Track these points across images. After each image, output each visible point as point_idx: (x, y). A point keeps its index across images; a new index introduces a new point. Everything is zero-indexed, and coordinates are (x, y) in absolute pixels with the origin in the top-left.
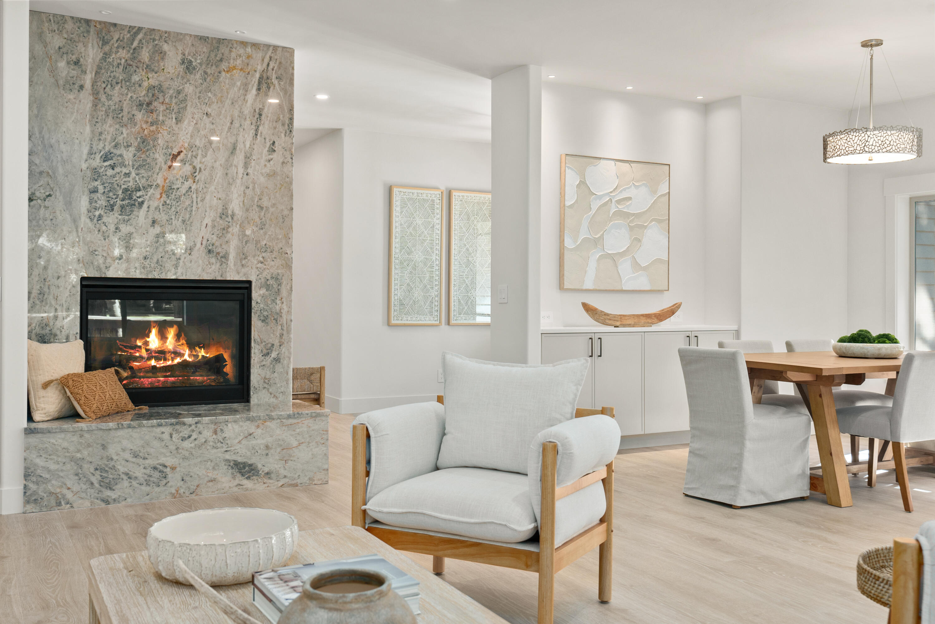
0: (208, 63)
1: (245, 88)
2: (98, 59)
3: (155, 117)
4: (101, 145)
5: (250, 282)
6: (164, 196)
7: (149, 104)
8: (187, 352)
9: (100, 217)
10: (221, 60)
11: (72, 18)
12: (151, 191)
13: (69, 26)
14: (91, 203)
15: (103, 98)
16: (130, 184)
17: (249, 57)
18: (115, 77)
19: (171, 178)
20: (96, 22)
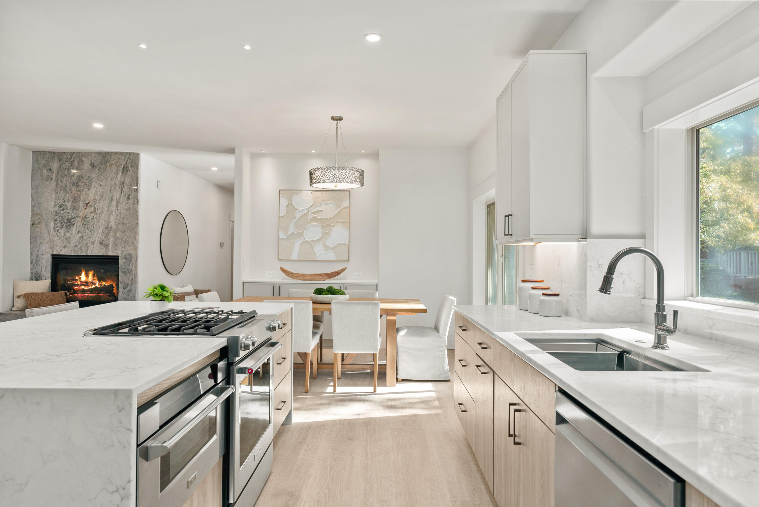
0: (101, 163)
1: (117, 173)
2: (58, 167)
3: (79, 188)
4: (59, 201)
5: (118, 256)
6: (83, 221)
7: (77, 183)
8: (97, 283)
9: (58, 230)
10: (107, 162)
11: (49, 152)
12: (78, 219)
13: (48, 155)
14: (55, 225)
15: (60, 182)
16: (69, 217)
17: (119, 159)
18: (64, 174)
19: (85, 213)
20: (57, 152)
